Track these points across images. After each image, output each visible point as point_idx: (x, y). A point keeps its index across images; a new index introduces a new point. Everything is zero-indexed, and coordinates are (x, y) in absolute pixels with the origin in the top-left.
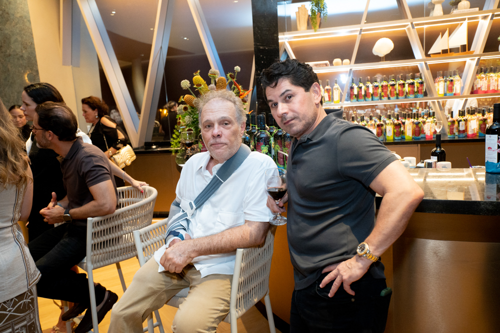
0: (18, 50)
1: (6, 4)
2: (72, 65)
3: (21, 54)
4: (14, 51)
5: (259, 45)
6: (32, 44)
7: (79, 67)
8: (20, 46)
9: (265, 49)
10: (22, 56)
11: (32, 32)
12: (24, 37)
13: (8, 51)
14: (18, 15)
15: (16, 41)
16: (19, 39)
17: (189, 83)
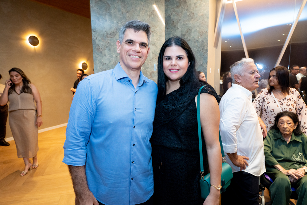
0: (196, 37)
1: (193, 8)
3: (197, 39)
4: (193, 37)
6: (207, 32)
8: (198, 34)
12: (202, 28)
13: (189, 38)
14: (201, 14)
15: (195, 31)
16: (198, 29)
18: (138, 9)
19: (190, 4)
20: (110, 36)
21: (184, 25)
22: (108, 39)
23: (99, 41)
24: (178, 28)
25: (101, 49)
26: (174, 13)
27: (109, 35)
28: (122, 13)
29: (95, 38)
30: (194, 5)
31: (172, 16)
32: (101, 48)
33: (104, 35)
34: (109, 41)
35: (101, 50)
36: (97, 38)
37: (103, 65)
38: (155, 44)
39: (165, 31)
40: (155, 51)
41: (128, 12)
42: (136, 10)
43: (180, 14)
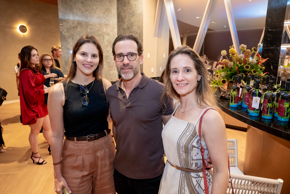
0: (136, 30)
1: (134, 8)
2: (157, 36)
3: (137, 31)
4: (134, 30)
5: (268, 28)
6: (142, 26)
7: (160, 38)
8: (137, 27)
9: (272, 31)
10: (137, 33)
11: (143, 21)
12: (139, 23)
13: (132, 30)
14: (139, 13)
15: (136, 25)
16: (137, 24)
17: (226, 52)
18: (95, 8)
19: (132, 5)
20: (73, 29)
21: (129, 20)
22: (72, 31)
23: (65, 32)
24: (125, 23)
26: (123, 11)
28: (82, 12)
29: (62, 30)
30: (134, 5)
31: (121, 13)
32: (66, 37)
35: (66, 39)
38: (109, 34)
39: (117, 24)
40: (109, 40)
41: (86, 11)
42: (93, 9)
43: (126, 11)
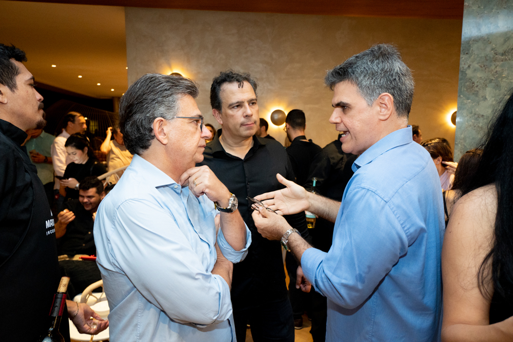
20: (503, 57)
22: (498, 63)
23: (475, 71)
25: (477, 86)
27: (499, 57)
29: (466, 66)
33: (488, 58)
34: (498, 69)
35: (477, 89)
36: (471, 67)
37: (476, 119)
